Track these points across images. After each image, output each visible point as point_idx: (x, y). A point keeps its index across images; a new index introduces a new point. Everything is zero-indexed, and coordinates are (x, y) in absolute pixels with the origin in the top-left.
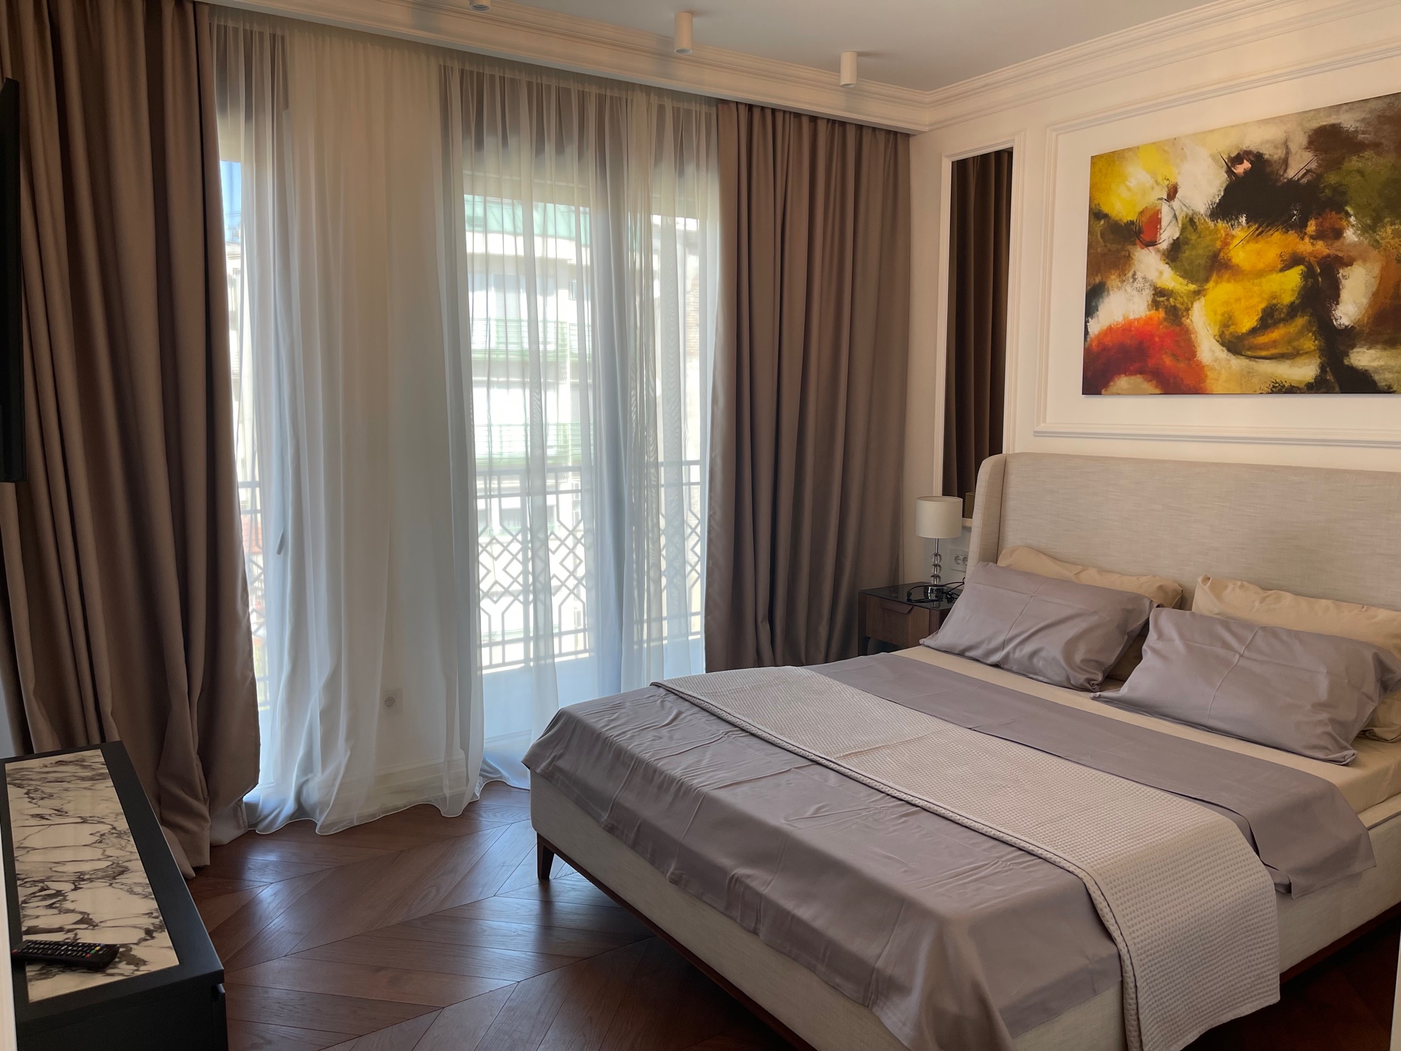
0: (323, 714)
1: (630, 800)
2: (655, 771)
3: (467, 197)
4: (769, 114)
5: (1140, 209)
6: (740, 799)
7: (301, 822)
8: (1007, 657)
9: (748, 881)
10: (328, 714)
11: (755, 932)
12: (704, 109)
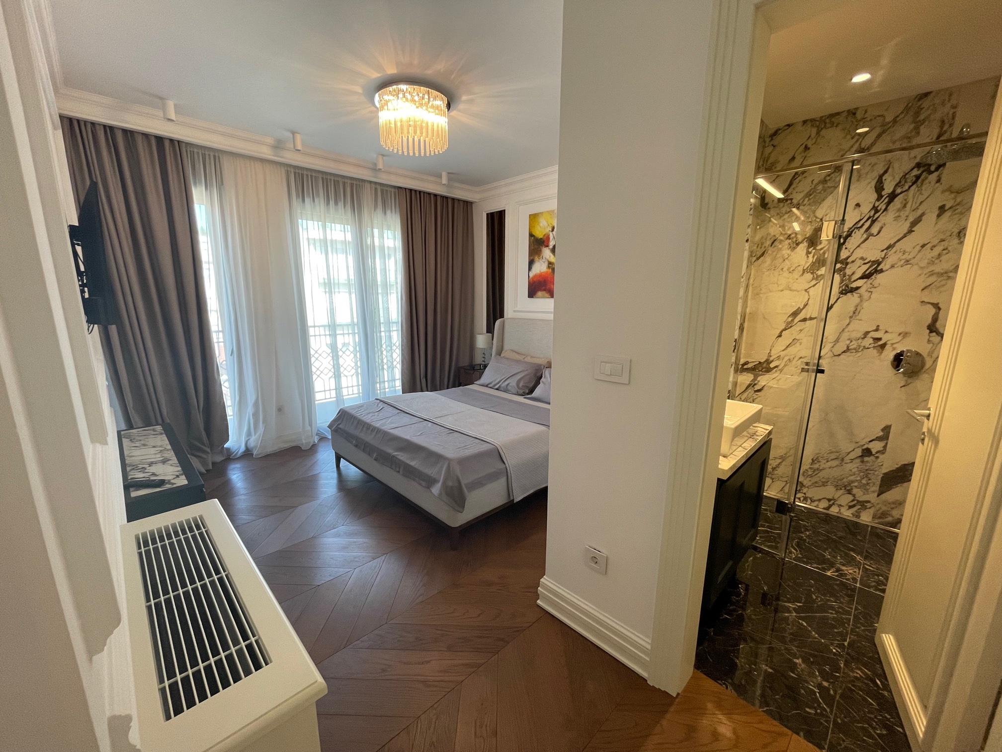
0: (253, 415)
1: (362, 436)
2: (370, 426)
3: (300, 221)
4: (418, 193)
5: (544, 234)
6: (396, 432)
7: (248, 454)
8: (500, 387)
9: (396, 456)
10: (255, 415)
11: (399, 472)
12: (393, 190)
